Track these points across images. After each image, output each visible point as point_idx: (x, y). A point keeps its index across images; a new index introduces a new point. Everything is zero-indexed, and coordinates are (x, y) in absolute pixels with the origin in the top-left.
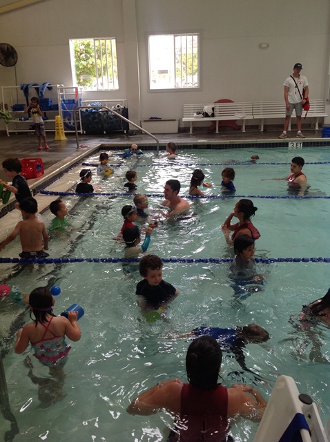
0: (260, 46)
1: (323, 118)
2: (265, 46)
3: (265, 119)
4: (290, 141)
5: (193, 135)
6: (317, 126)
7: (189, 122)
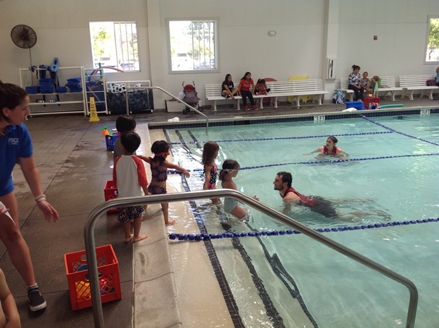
0: (269, 34)
1: (323, 95)
2: (274, 33)
3: (279, 97)
4: (316, 115)
5: (218, 112)
6: (320, 101)
7: (213, 101)
